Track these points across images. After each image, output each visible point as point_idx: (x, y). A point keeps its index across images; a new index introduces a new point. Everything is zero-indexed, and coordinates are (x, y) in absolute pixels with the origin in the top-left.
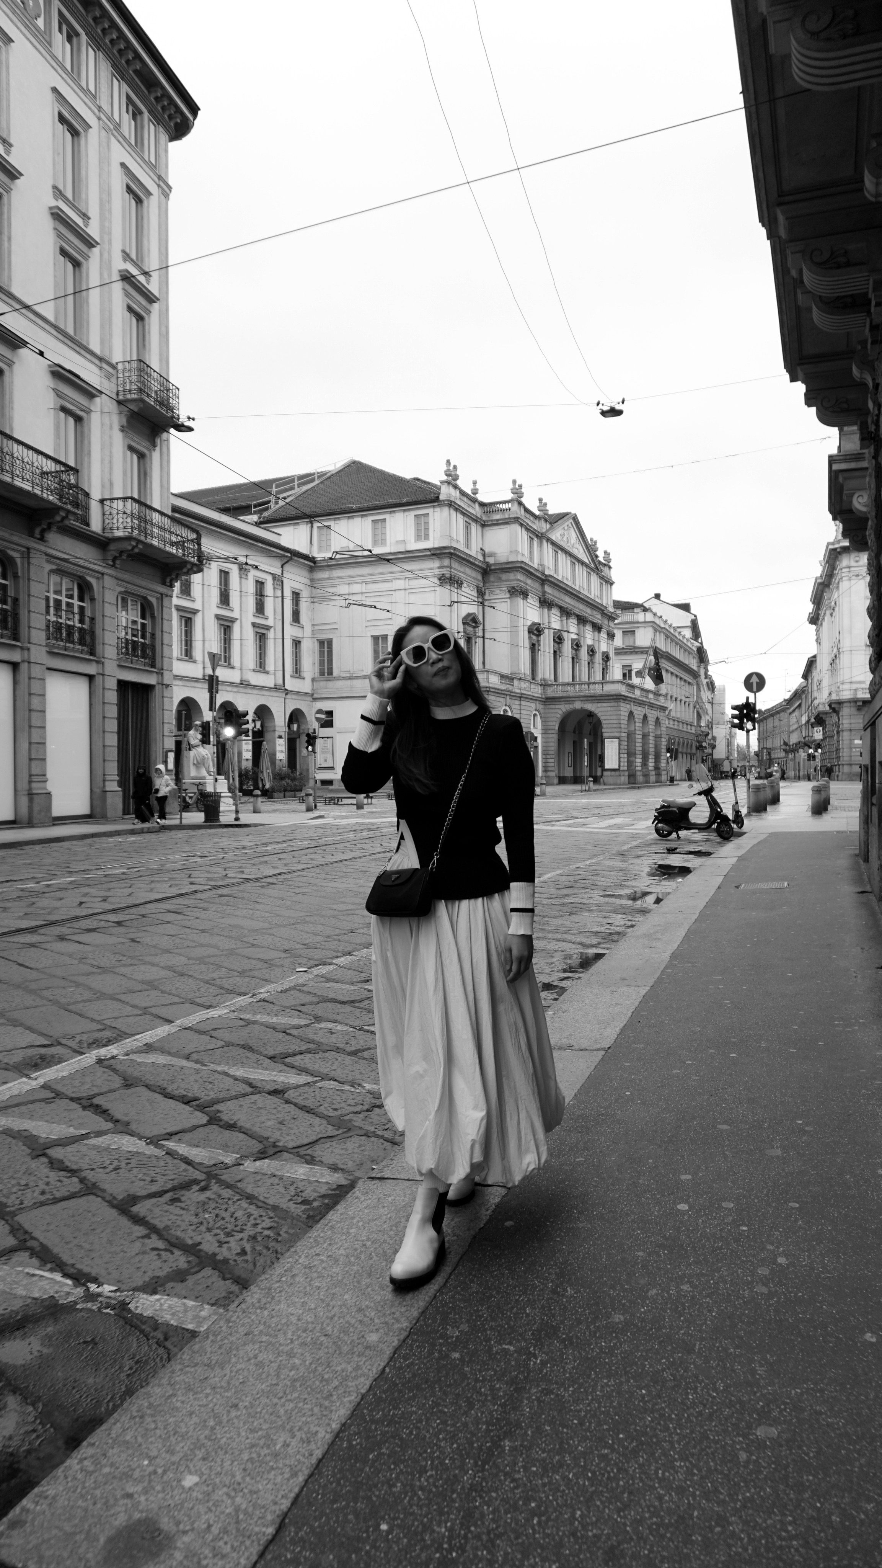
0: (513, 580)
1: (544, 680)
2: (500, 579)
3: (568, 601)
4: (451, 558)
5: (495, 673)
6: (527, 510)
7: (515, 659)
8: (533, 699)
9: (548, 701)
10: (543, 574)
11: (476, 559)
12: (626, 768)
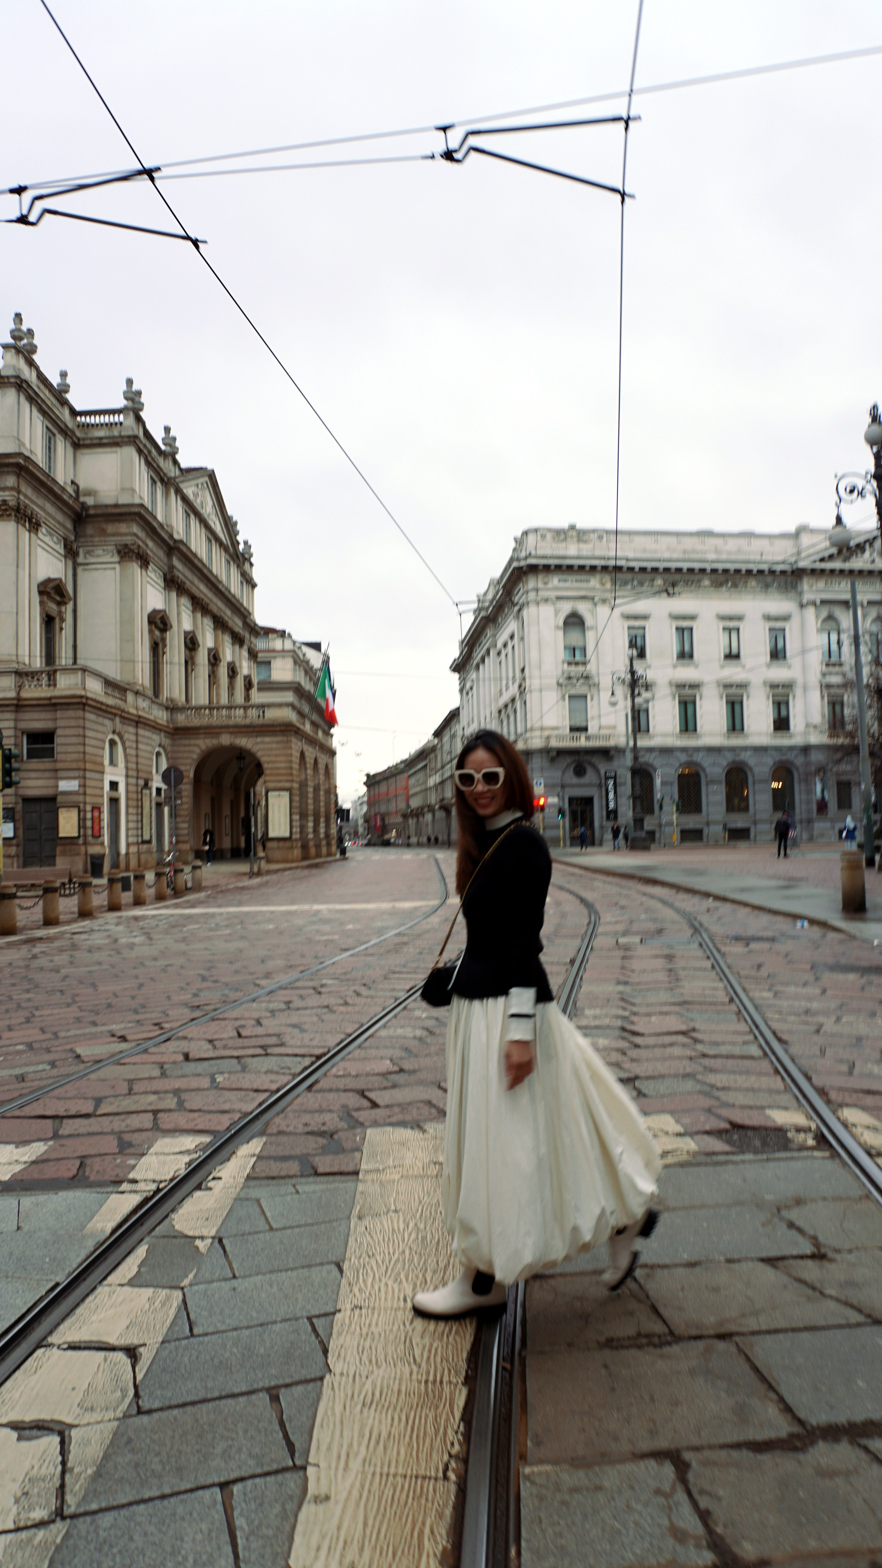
0: (126, 535)
1: (172, 700)
2: (103, 533)
3: (202, 590)
4: (18, 476)
5: (96, 674)
6: (147, 433)
7: (128, 661)
8: (154, 727)
9: (177, 733)
10: (171, 536)
11: (63, 489)
12: (298, 836)
